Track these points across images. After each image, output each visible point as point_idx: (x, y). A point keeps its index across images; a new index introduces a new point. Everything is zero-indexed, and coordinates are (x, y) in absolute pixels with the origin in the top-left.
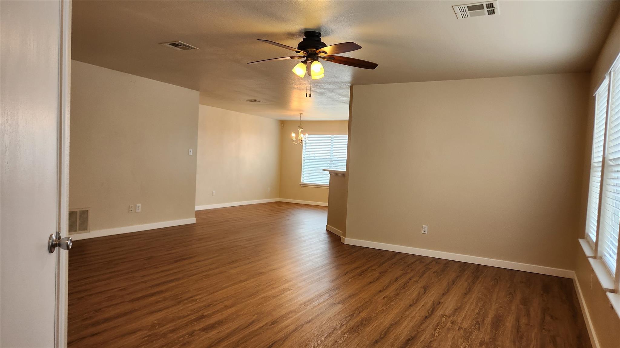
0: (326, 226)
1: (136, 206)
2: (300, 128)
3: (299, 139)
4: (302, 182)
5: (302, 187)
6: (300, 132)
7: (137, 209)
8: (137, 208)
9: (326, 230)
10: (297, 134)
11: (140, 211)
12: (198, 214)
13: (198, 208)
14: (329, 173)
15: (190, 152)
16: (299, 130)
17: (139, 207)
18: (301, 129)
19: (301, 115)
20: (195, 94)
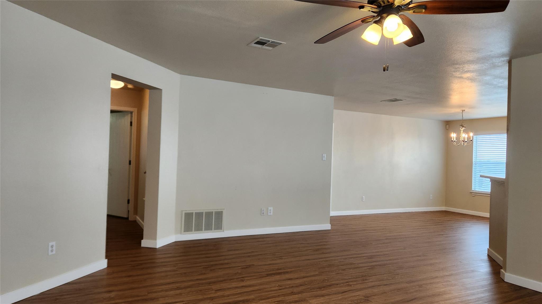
0: (487, 249)
1: (268, 208)
2: (461, 127)
3: (461, 139)
4: (473, 190)
5: (473, 196)
6: (462, 132)
7: (269, 213)
8: (269, 211)
9: (488, 254)
10: (459, 134)
11: (272, 214)
12: (334, 220)
13: (333, 213)
14: (490, 180)
15: (323, 157)
16: (461, 129)
17: (270, 210)
18: (463, 129)
19: (463, 111)
20: (329, 100)
